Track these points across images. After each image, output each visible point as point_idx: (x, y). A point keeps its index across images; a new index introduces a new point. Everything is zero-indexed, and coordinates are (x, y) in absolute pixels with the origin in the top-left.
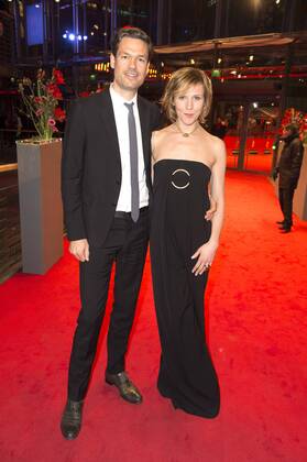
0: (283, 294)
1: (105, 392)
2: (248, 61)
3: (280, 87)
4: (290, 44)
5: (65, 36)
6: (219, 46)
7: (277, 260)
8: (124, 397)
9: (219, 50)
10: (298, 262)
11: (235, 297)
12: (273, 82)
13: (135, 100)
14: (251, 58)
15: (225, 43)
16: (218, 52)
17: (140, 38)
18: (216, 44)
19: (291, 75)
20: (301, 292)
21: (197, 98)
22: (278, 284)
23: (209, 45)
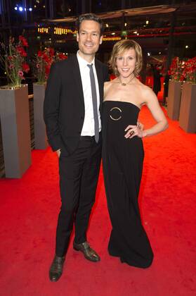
0: (180, 183)
1: (75, 256)
2: (145, 24)
3: (167, 42)
4: (173, 12)
5: (16, 8)
6: (126, 15)
7: (174, 161)
8: (87, 258)
9: (125, 17)
10: (188, 161)
11: (150, 187)
12: (162, 38)
13: (93, 62)
14: (147, 22)
15: (129, 12)
16: (125, 18)
17: (94, 20)
18: (124, 14)
19: (175, 34)
20: (192, 182)
21: (131, 58)
22: (177, 177)
23: (118, 13)
